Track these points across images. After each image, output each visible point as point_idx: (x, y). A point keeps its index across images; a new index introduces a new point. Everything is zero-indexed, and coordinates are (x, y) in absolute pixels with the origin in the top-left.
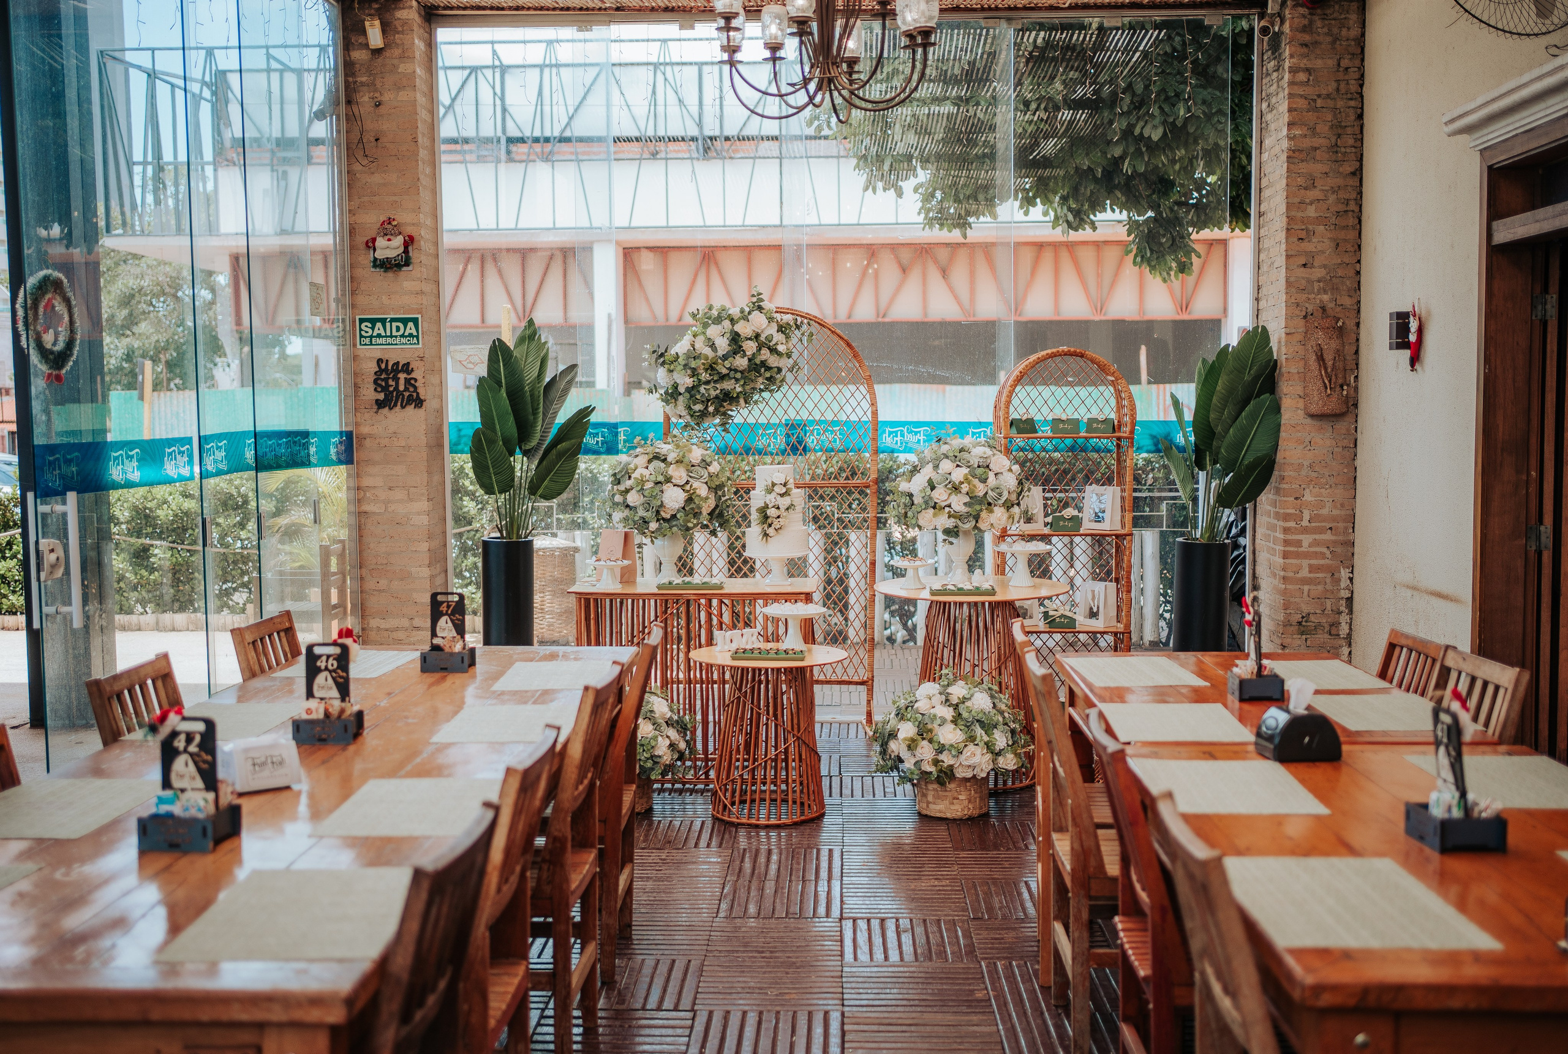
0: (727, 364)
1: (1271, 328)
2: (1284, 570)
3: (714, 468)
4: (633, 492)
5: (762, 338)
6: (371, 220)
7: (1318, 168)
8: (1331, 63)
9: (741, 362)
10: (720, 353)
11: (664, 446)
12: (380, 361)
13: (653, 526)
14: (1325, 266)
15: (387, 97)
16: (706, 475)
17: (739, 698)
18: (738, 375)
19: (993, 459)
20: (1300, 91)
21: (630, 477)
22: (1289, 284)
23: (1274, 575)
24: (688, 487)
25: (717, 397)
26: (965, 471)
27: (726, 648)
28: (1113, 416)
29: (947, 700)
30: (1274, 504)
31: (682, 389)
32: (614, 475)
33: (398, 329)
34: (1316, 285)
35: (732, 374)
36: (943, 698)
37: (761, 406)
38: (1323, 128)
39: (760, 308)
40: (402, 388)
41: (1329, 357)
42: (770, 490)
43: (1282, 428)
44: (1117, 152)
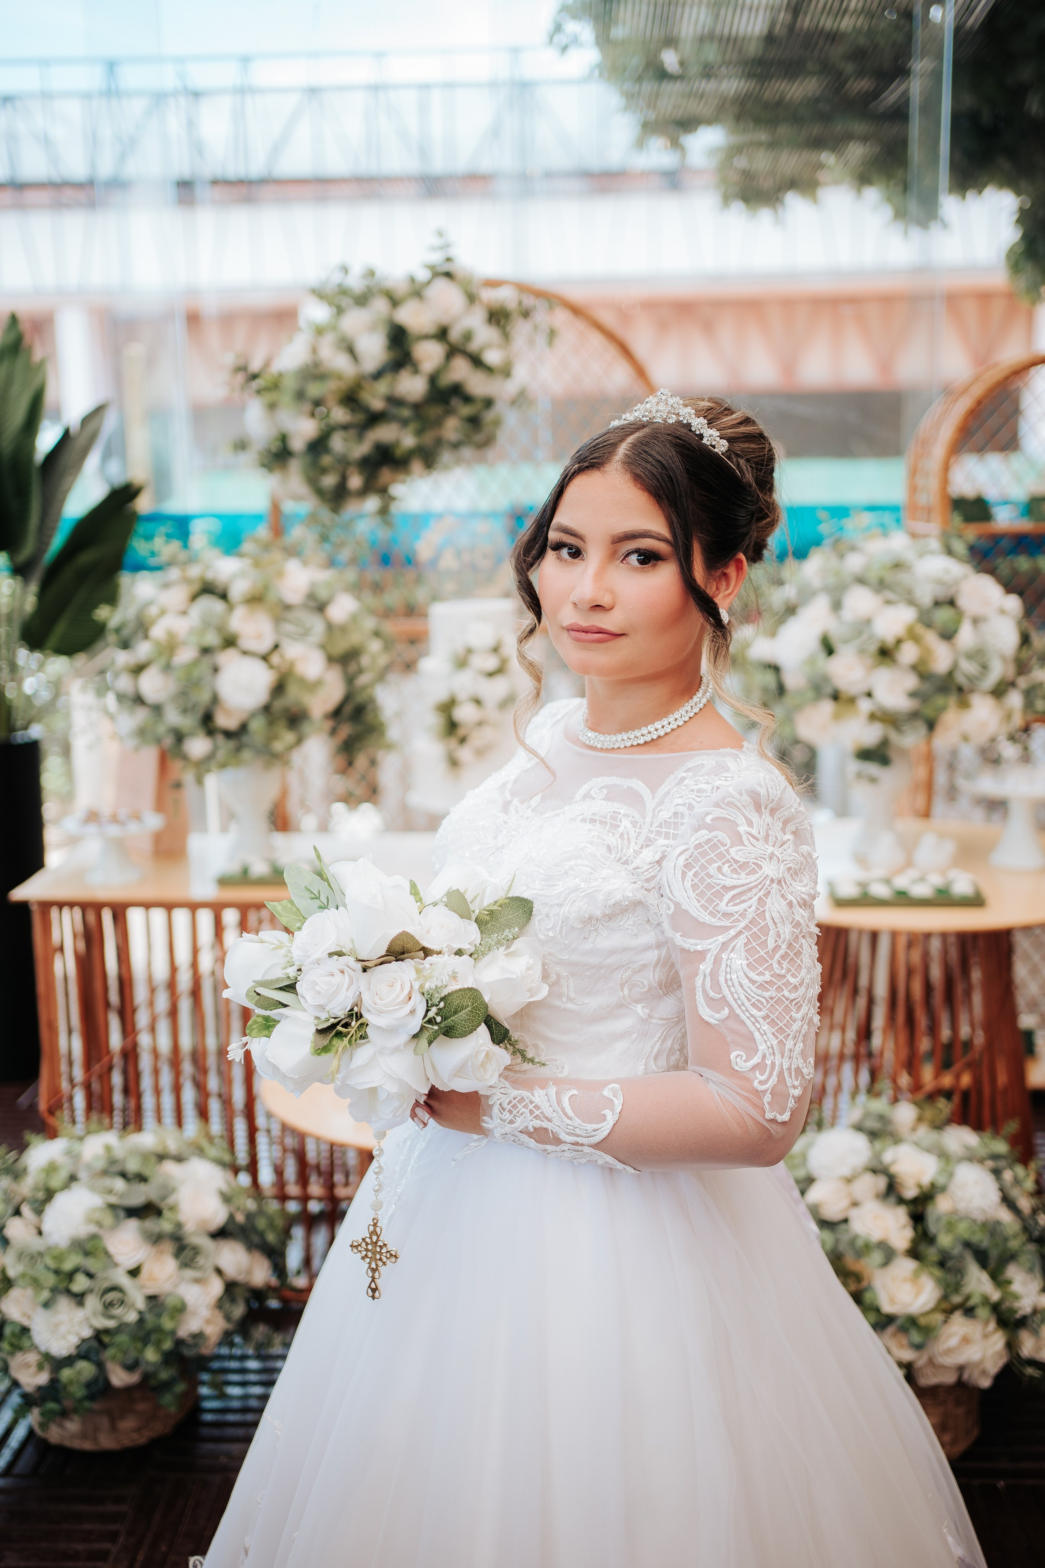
0: (382, 387)
3: (340, 610)
4: (154, 669)
5: (455, 335)
9: (411, 386)
10: (369, 366)
11: (225, 564)
13: (199, 746)
16: (321, 628)
18: (406, 413)
19: (963, 586)
21: (146, 637)
24: (276, 658)
25: (365, 458)
26: (905, 614)
29: (890, 1188)
31: (296, 445)
35: (394, 410)
39: (448, 275)
42: (462, 662)
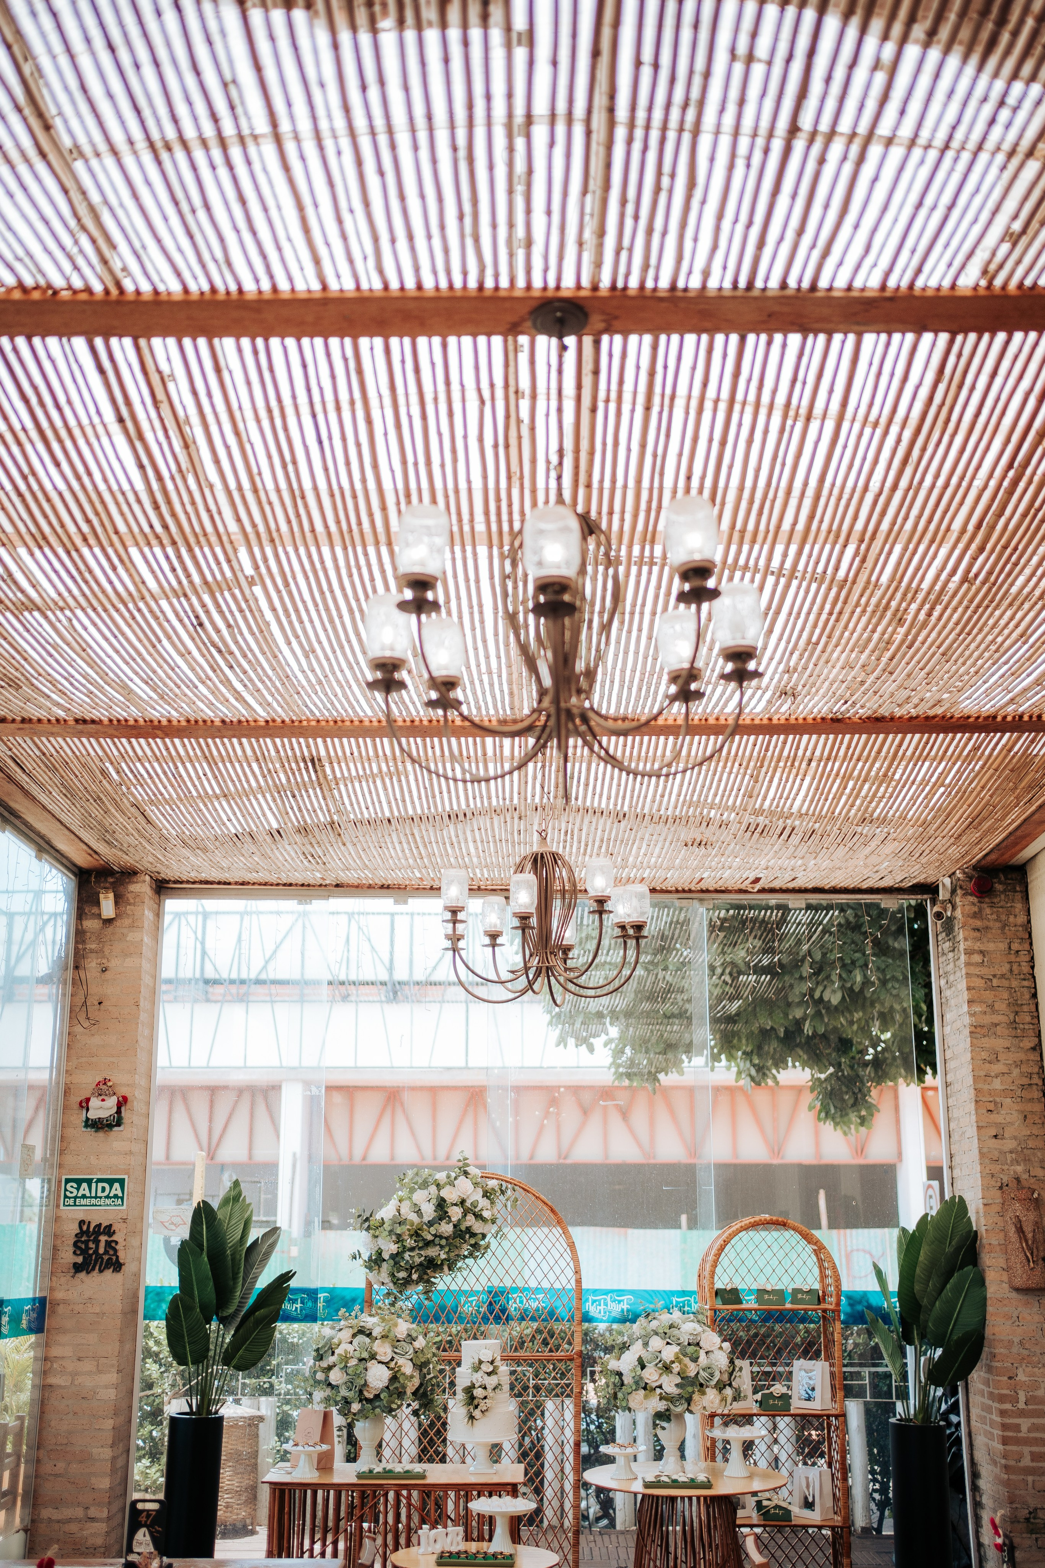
0: (433, 1230)
1: (968, 1197)
2: (1005, 1457)
3: (420, 1343)
4: (336, 1369)
5: (468, 1204)
6: (87, 1080)
7: (999, 1043)
8: (1003, 946)
9: (446, 1229)
10: (426, 1219)
11: (369, 1319)
12: (82, 1223)
13: (356, 1407)
14: (1015, 1138)
15: (113, 963)
16: (412, 1351)
18: (443, 1242)
19: (703, 1336)
20: (976, 971)
21: (333, 1353)
22: (982, 1155)
23: (995, 1463)
24: (392, 1365)
25: (421, 1264)
26: (675, 1349)
27: (430, 1550)
28: (817, 1286)
30: (987, 1383)
31: (386, 1256)
32: (317, 1350)
33: (103, 1189)
34: (1009, 1156)
35: (437, 1240)
37: (465, 1273)
38: (1001, 1006)
39: (466, 1173)
40: (101, 1250)
41: (1028, 1229)
42: (477, 1368)
43: (989, 1302)
44: (798, 1013)
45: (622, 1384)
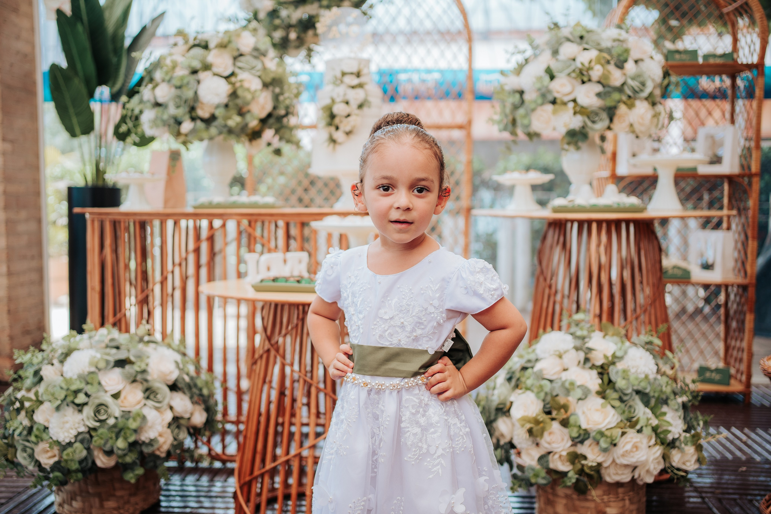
4: (163, 85)
13: (187, 126)
16: (259, 66)
17: (268, 351)
19: (631, 44)
21: (162, 69)
24: (233, 79)
29: (587, 360)
31: (262, 15)
36: (581, 356)
45: (523, 102)
